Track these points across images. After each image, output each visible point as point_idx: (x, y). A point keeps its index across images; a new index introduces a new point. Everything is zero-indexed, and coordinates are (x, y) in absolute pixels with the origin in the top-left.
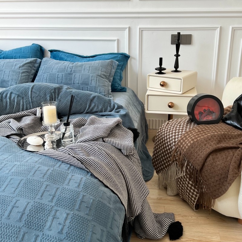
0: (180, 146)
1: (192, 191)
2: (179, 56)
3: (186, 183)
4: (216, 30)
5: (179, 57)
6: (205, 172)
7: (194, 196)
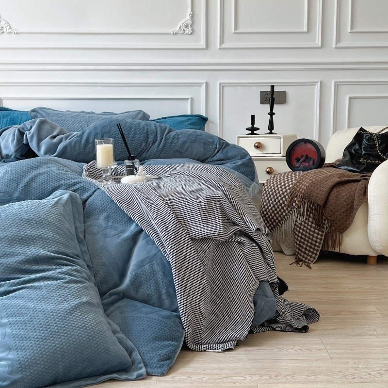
0: (296, 190)
1: (315, 235)
2: (274, 114)
3: (307, 228)
4: (315, 85)
5: (273, 116)
6: (330, 207)
7: (318, 240)
